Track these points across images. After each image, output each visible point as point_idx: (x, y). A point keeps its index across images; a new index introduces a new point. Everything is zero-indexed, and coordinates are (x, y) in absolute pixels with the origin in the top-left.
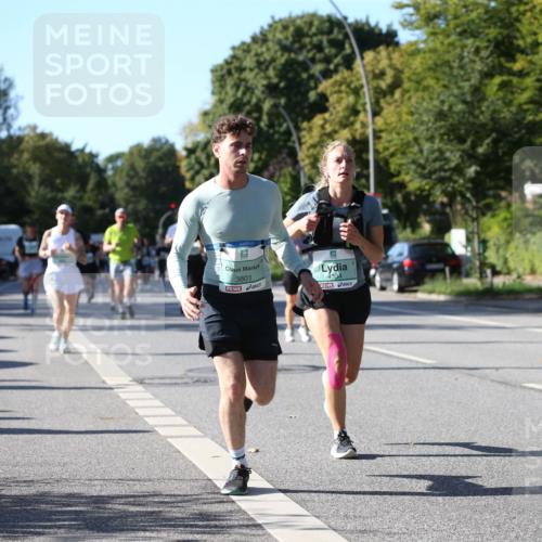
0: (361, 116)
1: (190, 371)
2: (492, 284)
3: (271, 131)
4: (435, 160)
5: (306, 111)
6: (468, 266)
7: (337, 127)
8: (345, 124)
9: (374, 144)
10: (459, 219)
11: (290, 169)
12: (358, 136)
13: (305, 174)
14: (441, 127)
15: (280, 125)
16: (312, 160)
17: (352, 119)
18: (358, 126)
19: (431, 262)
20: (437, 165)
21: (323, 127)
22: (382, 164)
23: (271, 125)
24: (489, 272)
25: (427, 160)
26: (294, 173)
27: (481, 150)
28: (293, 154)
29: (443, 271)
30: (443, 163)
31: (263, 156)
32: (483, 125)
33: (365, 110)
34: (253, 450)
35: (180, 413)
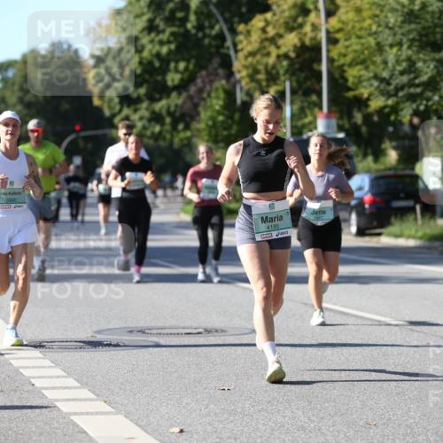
0: (312, 17)
1: (99, 332)
3: (200, 35)
4: (402, 73)
7: (282, 31)
8: (292, 26)
9: (328, 51)
11: (224, 82)
12: (307, 42)
13: (241, 88)
14: (409, 32)
15: (212, 27)
16: (250, 71)
17: (300, 20)
18: (308, 28)
19: (398, 198)
20: (405, 79)
21: (264, 30)
22: (337, 75)
23: (200, 27)
25: (392, 73)
26: (227, 87)
28: (227, 64)
29: (413, 209)
30: (412, 76)
31: (191, 66)
33: (317, 9)
34: (177, 430)
35: (86, 384)
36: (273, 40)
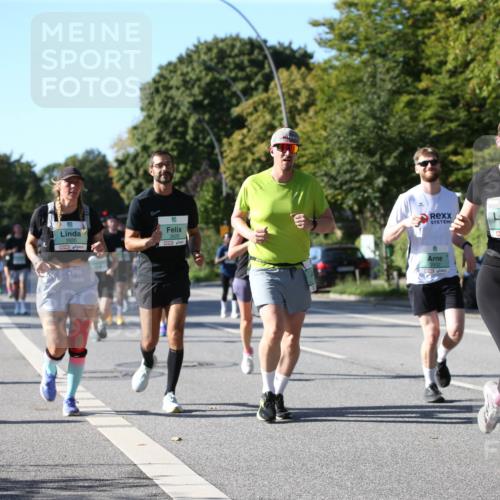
1: (119, 365)
2: (398, 285)
3: (196, 144)
5: (229, 126)
6: (376, 269)
7: (256, 142)
8: (263, 138)
10: (368, 225)
11: (212, 179)
13: (226, 185)
14: (353, 141)
15: (204, 139)
16: (232, 172)
17: (269, 134)
19: (342, 265)
20: (348, 176)
21: (242, 142)
23: (195, 139)
24: (395, 274)
25: (338, 172)
26: (216, 183)
27: (388, 163)
28: (215, 166)
29: (354, 273)
30: (353, 174)
31: (188, 168)
32: (390, 140)
34: (177, 438)
36: (250, 149)
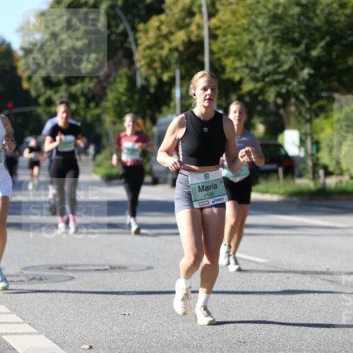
0: (197, 18)
1: (26, 269)
2: (324, 185)
4: (268, 63)
5: (143, 12)
6: (301, 166)
7: (173, 29)
8: (181, 26)
9: (210, 45)
10: (293, 120)
11: (126, 70)
12: (194, 38)
14: (274, 31)
15: (117, 26)
16: (148, 60)
17: (187, 20)
18: (193, 27)
20: (270, 68)
21: (159, 28)
22: (217, 65)
24: (321, 172)
25: (261, 65)
26: (130, 73)
27: (314, 53)
28: (129, 55)
29: (276, 171)
30: (276, 65)
32: (318, 29)
33: (201, 12)
34: (87, 347)
35: (15, 310)
36: (166, 37)
